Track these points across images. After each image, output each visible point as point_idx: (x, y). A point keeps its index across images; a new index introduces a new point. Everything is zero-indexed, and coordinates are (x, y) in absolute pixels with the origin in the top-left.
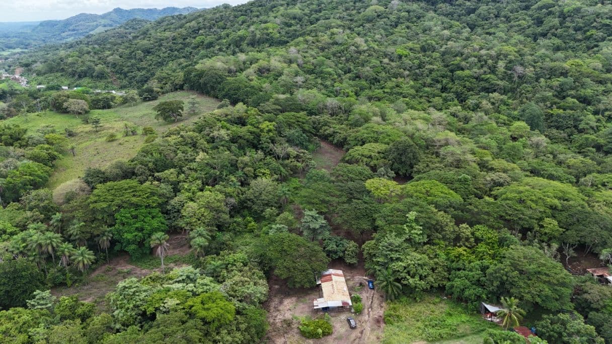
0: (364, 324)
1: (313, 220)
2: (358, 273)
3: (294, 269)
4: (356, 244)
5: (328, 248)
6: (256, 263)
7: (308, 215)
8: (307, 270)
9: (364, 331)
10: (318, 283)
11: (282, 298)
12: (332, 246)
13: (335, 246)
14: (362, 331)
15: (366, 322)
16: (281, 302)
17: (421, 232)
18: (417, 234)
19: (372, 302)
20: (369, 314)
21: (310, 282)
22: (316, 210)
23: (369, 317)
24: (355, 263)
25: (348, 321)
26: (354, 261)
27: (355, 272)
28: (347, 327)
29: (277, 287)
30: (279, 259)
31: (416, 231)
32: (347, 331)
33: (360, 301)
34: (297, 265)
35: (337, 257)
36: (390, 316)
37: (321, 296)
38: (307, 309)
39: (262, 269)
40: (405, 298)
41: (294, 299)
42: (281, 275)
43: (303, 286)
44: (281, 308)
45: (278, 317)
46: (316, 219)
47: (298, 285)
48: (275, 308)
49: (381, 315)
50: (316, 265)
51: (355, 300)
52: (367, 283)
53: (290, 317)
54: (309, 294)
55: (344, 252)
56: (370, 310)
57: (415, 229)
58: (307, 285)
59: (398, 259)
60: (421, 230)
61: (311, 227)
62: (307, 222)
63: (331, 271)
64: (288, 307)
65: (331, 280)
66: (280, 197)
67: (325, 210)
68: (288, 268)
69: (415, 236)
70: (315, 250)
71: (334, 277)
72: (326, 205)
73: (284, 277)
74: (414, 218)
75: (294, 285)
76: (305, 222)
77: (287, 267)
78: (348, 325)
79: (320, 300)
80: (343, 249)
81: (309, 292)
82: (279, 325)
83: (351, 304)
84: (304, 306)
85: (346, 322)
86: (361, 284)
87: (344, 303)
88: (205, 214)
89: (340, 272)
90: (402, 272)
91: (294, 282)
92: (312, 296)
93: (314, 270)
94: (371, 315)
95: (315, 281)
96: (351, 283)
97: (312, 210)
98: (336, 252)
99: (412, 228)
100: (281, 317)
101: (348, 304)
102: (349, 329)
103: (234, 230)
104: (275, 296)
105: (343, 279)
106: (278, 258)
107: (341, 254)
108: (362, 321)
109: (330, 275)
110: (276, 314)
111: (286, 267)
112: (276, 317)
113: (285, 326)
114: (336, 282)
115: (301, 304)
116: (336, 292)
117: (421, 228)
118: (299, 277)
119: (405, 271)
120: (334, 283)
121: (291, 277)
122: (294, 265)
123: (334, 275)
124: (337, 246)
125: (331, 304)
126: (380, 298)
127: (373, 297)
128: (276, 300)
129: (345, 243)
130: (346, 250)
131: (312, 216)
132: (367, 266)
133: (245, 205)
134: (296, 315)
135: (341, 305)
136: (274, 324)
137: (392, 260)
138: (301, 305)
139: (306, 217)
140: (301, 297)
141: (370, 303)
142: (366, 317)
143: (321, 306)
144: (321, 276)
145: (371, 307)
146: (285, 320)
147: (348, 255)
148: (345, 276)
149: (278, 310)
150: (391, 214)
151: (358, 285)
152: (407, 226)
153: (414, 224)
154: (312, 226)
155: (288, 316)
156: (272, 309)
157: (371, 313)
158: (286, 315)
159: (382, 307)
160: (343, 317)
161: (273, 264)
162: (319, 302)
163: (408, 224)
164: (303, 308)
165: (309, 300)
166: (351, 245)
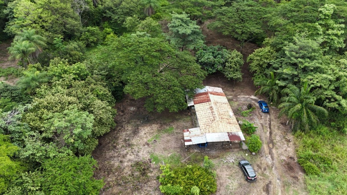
0: (267, 173)
1: (183, 24)
2: (242, 92)
3: (155, 84)
4: (239, 53)
5: (202, 60)
6: (100, 77)
7: (177, 18)
8: (174, 86)
9: (272, 186)
10: (189, 105)
11: (138, 126)
12: (208, 57)
13: (211, 57)
14: (267, 186)
15: (270, 167)
16: (135, 132)
17: (343, 32)
18: (336, 35)
19: (271, 133)
20: (270, 153)
21: (178, 103)
22: (187, 13)
23: (272, 158)
24: (239, 78)
25: (242, 167)
26: (239, 75)
27: (237, 90)
28: (239, 178)
29: (132, 109)
30: (132, 69)
31: (335, 32)
32: (240, 185)
33: (254, 131)
34: (159, 79)
35: (214, 71)
36: (309, 158)
37: (194, 124)
38: (173, 144)
39: (109, 85)
40: (326, 128)
41: (155, 127)
42: (134, 93)
43: (167, 110)
44: (134, 141)
45: (129, 157)
46: (186, 23)
47: (160, 109)
48: (125, 141)
49: (291, 154)
50: (187, 79)
51: (247, 130)
52: (257, 105)
53: (147, 157)
54: (177, 120)
55: (224, 64)
56: (271, 145)
57: (333, 29)
58: (174, 109)
59: (317, 70)
60: (342, 29)
61: (180, 33)
62: (176, 27)
63: (208, 89)
64: (145, 140)
65: (209, 100)
66: (143, 5)
67: (198, 13)
68: (146, 83)
69: (334, 37)
70: (185, 60)
71: (211, 97)
72: (199, 8)
73: (138, 96)
74: (332, 12)
75: (155, 109)
76: (173, 27)
77: (144, 81)
78: (241, 174)
79: (193, 130)
80: (222, 60)
81: (177, 117)
82: (127, 171)
83: (243, 138)
84: (169, 138)
85: (237, 169)
86: (250, 107)
87: (232, 136)
88: (43, 15)
89: (219, 90)
90: (326, 90)
91: (155, 104)
92: (181, 123)
93: (184, 87)
94: (275, 156)
95: (186, 102)
96: (236, 104)
97: (181, 13)
98: (212, 65)
99: (327, 27)
100: (132, 157)
101: (238, 138)
102: (243, 181)
103: (87, 40)
104: (128, 123)
105: (224, 99)
106: (130, 69)
107: (220, 67)
108: (263, 166)
109: (206, 93)
110: (125, 152)
111: (141, 82)
112: (124, 156)
113: (137, 174)
114: (216, 103)
115: (165, 135)
116: (217, 119)
117: (343, 26)
118: (162, 97)
119: (332, 87)
120: (213, 105)
121: (149, 97)
122: (154, 79)
123: (211, 93)
124: (215, 57)
125: (212, 138)
126: (281, 126)
127: (270, 124)
128: (129, 128)
129: (225, 54)
130: (226, 61)
131: (182, 20)
132: (257, 81)
133: (104, 15)
134: (158, 153)
135: (227, 139)
136: (120, 169)
137: (305, 70)
138: (165, 137)
139: (174, 20)
140: (165, 124)
141: (268, 134)
142: (268, 160)
143: (196, 141)
144: (193, 95)
145: (271, 141)
146: (137, 164)
147: (231, 67)
148: (226, 95)
149: (130, 145)
150: (296, 9)
151: (245, 107)
152: (320, 24)
153: (331, 22)
154: (182, 31)
155: (144, 155)
156: (121, 142)
157: (274, 151)
158: (140, 154)
159: (289, 141)
160: (232, 158)
161: (123, 78)
162: (192, 134)
163: (321, 22)
164: (168, 141)
165: (177, 128)
166: (234, 55)
